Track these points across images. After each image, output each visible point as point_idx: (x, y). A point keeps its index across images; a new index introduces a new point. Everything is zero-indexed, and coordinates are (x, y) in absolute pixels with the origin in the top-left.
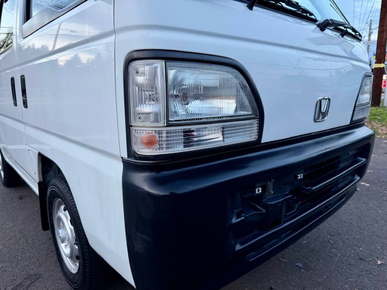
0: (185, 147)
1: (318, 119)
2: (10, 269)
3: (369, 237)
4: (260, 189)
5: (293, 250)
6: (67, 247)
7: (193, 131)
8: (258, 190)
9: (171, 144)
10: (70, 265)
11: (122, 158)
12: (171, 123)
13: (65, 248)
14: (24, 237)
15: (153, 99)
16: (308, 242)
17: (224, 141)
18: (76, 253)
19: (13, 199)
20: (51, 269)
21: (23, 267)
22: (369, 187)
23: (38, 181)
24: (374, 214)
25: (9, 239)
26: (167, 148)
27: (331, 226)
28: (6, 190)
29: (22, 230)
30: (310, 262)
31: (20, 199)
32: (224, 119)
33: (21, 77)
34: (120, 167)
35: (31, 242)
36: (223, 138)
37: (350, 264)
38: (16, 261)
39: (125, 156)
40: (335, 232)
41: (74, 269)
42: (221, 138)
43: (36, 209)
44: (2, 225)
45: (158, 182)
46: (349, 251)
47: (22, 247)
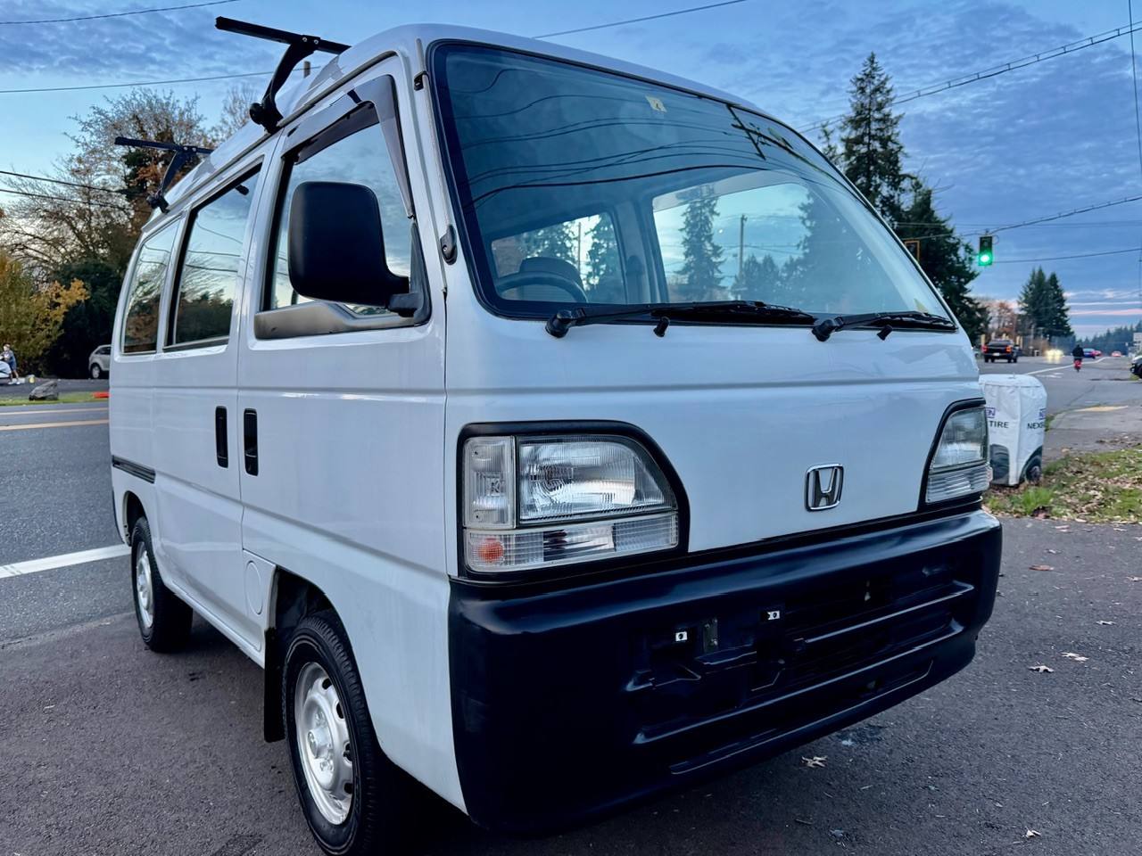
0: (545, 559)
1: (816, 504)
2: (194, 825)
3: (1031, 781)
4: (685, 634)
5: (833, 803)
6: (325, 768)
7: (564, 535)
8: (681, 636)
9: (523, 555)
10: (329, 810)
11: (449, 576)
12: (524, 523)
13: (322, 769)
14: (214, 763)
15: (498, 489)
16: (875, 787)
17: (615, 550)
18: (347, 776)
19: (176, 680)
20: (282, 826)
21: (222, 822)
22: (1082, 665)
23: (264, 626)
24: (1067, 729)
25: (182, 766)
26: (517, 562)
27: (943, 754)
28: (154, 658)
29: (208, 747)
30: (866, 828)
31: (192, 680)
32: (612, 513)
33: (246, 411)
34: (445, 591)
35: (231, 773)
36: (615, 545)
37: (959, 836)
38: (204, 808)
39: (454, 573)
40: (948, 769)
41: (339, 818)
42: (611, 545)
43: (233, 702)
44: (161, 737)
45: (501, 615)
46: (968, 809)
47: (213, 783)
